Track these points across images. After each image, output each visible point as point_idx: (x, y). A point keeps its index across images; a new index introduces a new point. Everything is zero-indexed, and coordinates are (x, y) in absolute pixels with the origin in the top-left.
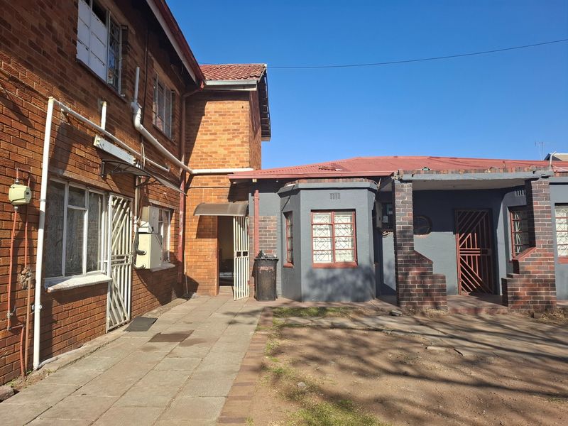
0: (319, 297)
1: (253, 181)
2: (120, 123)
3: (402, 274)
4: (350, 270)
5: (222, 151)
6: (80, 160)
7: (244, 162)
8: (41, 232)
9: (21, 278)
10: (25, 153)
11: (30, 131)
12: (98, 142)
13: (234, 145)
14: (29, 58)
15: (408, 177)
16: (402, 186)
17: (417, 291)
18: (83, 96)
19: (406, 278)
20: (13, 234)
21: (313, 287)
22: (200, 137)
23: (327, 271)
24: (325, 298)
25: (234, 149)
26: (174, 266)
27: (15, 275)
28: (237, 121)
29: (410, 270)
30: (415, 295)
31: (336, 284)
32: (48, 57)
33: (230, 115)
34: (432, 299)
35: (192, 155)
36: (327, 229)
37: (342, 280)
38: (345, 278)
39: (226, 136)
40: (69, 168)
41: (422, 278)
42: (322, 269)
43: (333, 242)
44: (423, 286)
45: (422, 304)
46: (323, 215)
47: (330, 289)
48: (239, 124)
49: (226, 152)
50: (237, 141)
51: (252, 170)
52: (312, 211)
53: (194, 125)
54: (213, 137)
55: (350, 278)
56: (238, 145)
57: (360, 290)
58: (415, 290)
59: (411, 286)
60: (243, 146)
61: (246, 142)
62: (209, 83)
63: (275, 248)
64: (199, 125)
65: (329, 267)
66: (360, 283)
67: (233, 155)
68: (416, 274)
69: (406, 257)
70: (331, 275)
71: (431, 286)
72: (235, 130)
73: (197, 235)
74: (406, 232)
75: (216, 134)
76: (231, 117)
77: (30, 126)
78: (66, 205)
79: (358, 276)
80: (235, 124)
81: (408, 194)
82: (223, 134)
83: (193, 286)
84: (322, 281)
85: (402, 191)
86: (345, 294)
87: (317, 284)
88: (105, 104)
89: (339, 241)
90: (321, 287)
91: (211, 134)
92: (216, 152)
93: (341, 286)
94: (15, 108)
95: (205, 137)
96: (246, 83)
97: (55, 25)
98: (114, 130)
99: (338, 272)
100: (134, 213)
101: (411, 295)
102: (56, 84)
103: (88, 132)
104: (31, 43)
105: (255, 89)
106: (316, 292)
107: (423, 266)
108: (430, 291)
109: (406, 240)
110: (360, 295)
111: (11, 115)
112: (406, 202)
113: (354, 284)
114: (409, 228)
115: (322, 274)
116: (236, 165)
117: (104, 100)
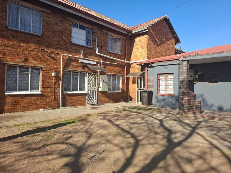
0: (159, 106)
1: (143, 64)
2: (91, 54)
3: (181, 99)
4: (170, 97)
5: (139, 54)
6: (74, 66)
7: (145, 57)
8: (61, 81)
9: (56, 90)
10: (56, 66)
11: (57, 62)
12: (80, 60)
13: (143, 52)
14: (56, 47)
15: (184, 59)
16: (183, 63)
17: (187, 106)
18: (74, 51)
19: (182, 101)
20: (54, 82)
21: (157, 102)
22: (134, 50)
23: (162, 96)
24: (161, 106)
25: (143, 53)
26: (121, 92)
27: (54, 89)
28: (144, 43)
29: (184, 97)
30: (186, 108)
31: (165, 102)
32: (62, 45)
33: (142, 41)
34: (193, 110)
35: (132, 57)
36: (164, 81)
37: (167, 100)
38: (168, 100)
39: (140, 49)
40: (70, 68)
41: (189, 101)
42: (160, 96)
43: (166, 86)
44: (189, 104)
45: (189, 112)
46: (163, 75)
47: (163, 103)
48: (144, 44)
49: (140, 55)
50: (144, 50)
51: (147, 60)
52: (158, 74)
53: (132, 47)
54: (137, 50)
55: (170, 100)
56: (144, 52)
57: (174, 105)
58: (186, 106)
59: (184, 104)
60: (145, 51)
61: (146, 50)
62: (133, 32)
63: (152, 88)
64: (133, 46)
65: (163, 95)
66: (174, 102)
67: (142, 55)
68: (187, 99)
69: (183, 92)
70: (163, 98)
71: (193, 105)
72: (143, 46)
73: (132, 83)
74: (183, 82)
75: (138, 49)
76: (142, 42)
77: (57, 61)
78: (71, 76)
79: (173, 99)
80: (143, 44)
81: (185, 66)
82: (140, 48)
83: (131, 99)
84: (160, 100)
85: (183, 65)
86: (168, 105)
87: (158, 101)
88: (82, 51)
89: (169, 86)
90: (160, 102)
91: (136, 49)
92: (138, 55)
93: (167, 102)
94: (53, 58)
95: (135, 50)
96: (144, 29)
97: (64, 38)
98: (88, 56)
99: (166, 97)
100: (98, 77)
101: (184, 108)
102: (65, 51)
103: (77, 59)
104: (57, 44)
105: (147, 30)
106: (158, 104)
107: (190, 96)
108: (192, 107)
109: (183, 85)
110: (174, 107)
111: (52, 59)
112: (184, 70)
113: (172, 102)
114: (184, 80)
115: (160, 98)
116: (143, 58)
117: (82, 50)
